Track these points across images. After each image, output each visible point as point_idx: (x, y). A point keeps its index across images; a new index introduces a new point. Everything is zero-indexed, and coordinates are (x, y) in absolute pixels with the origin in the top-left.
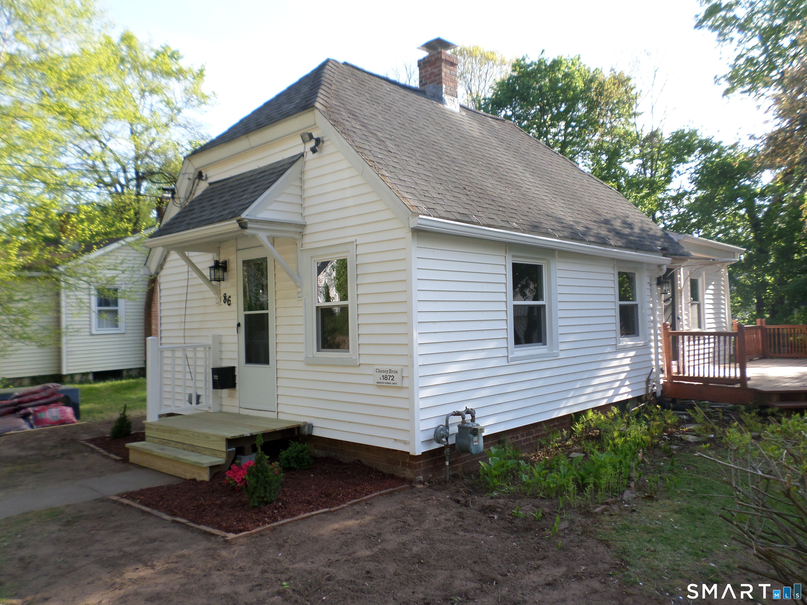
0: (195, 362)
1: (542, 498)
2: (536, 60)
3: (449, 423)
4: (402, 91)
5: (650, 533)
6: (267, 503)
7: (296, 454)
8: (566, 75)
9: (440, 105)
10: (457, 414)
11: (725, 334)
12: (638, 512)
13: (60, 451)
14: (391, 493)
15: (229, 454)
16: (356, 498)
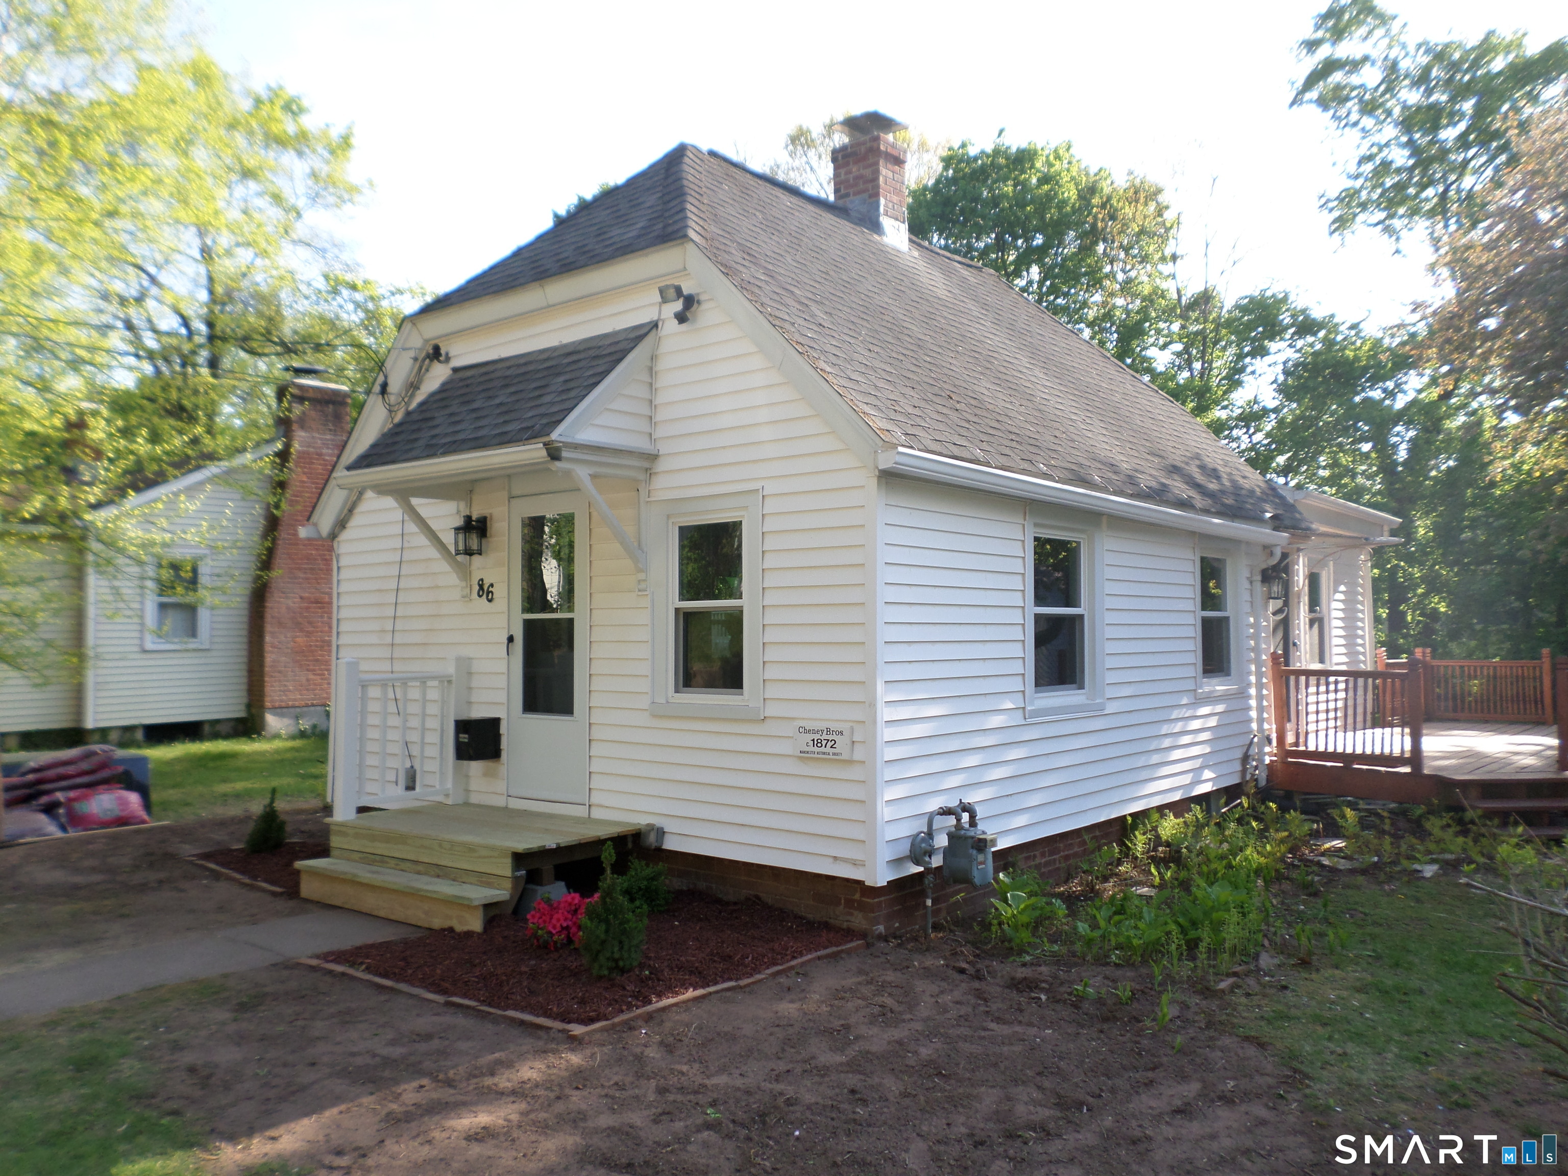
0: (424, 708)
1: (1116, 965)
2: (989, 149)
3: (934, 828)
4: (810, 207)
5: (1326, 1024)
6: (623, 971)
7: (645, 883)
8: (1045, 179)
9: (876, 236)
10: (946, 812)
11: (1365, 675)
12: (1294, 991)
13: (152, 876)
14: (834, 956)
15: (515, 879)
16: (777, 964)
